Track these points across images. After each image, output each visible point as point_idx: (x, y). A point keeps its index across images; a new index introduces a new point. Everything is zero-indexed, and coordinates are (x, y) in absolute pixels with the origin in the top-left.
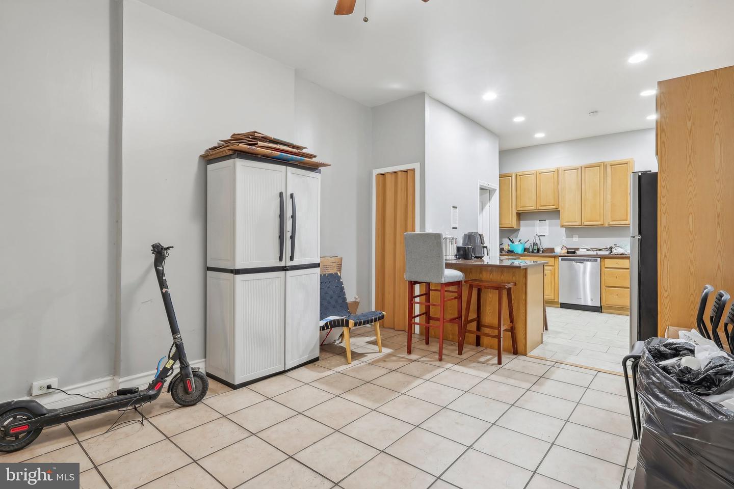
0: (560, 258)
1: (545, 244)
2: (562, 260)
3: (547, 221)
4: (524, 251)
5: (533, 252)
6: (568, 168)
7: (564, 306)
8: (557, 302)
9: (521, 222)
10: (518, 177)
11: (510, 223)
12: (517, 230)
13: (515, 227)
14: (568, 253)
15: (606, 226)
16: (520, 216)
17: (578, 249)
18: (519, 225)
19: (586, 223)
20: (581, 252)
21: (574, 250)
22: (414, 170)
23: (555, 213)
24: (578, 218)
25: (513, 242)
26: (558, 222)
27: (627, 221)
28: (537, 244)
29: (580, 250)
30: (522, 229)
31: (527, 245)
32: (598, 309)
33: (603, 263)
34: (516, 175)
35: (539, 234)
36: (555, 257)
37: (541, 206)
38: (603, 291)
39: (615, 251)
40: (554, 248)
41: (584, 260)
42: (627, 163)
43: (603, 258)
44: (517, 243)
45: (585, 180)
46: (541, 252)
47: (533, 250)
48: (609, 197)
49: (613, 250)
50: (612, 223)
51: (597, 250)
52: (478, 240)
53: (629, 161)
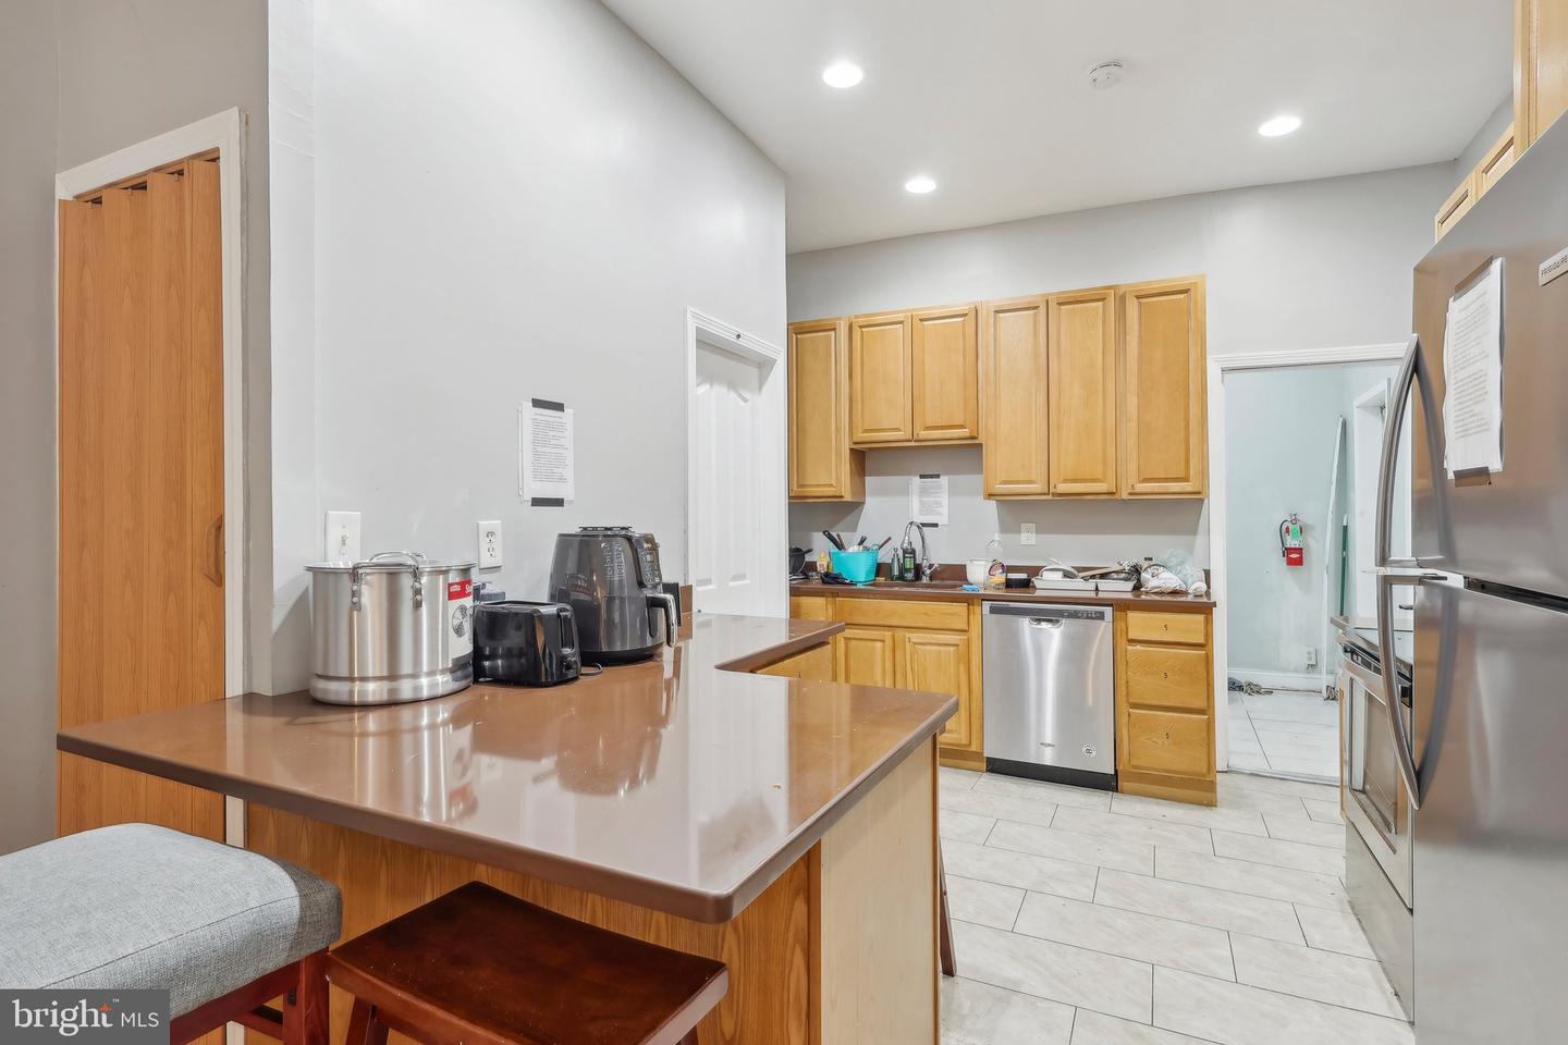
0: (987, 605)
1: (939, 553)
2: (993, 610)
3: (944, 480)
4: (877, 574)
5: (901, 577)
6: (1005, 304)
7: (998, 767)
8: (978, 755)
9: (869, 480)
10: (857, 333)
11: (834, 483)
12: (856, 506)
13: (848, 498)
14: (1009, 584)
15: (1125, 496)
16: (864, 459)
17: (1035, 571)
18: (860, 489)
19: (1063, 488)
20: (1050, 582)
21: (1023, 576)
22: (212, 158)
23: (967, 452)
24: (1038, 471)
25: (840, 546)
26: (975, 480)
27: (1185, 479)
28: (913, 552)
29: (1047, 575)
30: (872, 503)
31: (885, 556)
32: (1105, 783)
33: (1121, 625)
34: (851, 327)
35: (920, 519)
36: (970, 600)
37: (927, 428)
38: (1124, 719)
39: (1151, 581)
40: (965, 566)
41: (1061, 614)
42: (1186, 291)
43: (1121, 606)
44: (853, 549)
45: (1059, 344)
46: (925, 580)
47: (903, 570)
48: (1132, 402)
49: (1144, 575)
50: (1141, 487)
51: (1093, 577)
52: (620, 568)
53: (1196, 283)
